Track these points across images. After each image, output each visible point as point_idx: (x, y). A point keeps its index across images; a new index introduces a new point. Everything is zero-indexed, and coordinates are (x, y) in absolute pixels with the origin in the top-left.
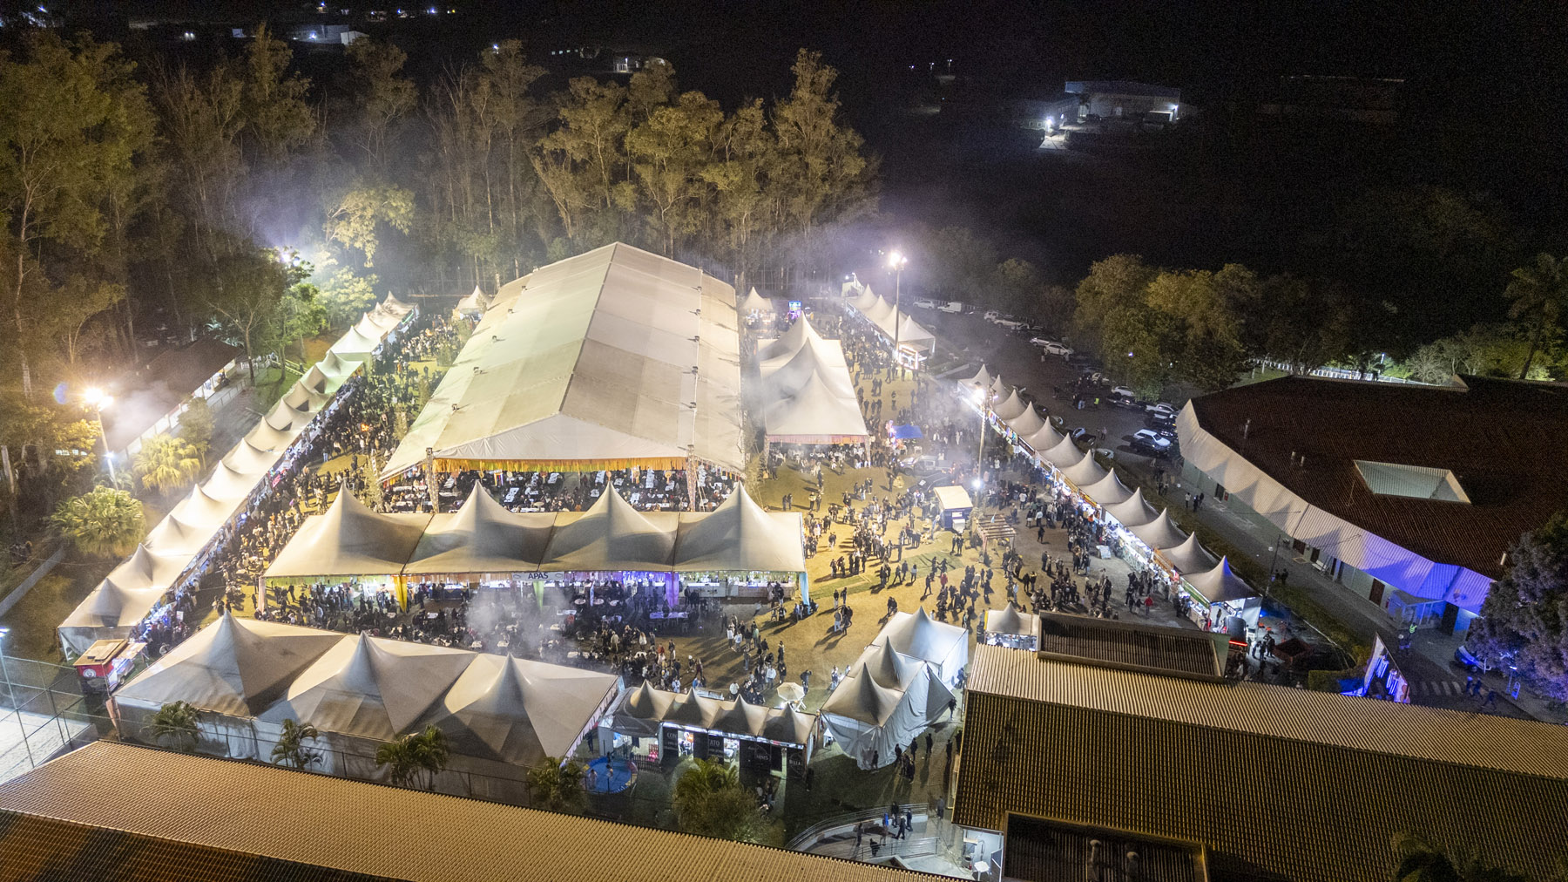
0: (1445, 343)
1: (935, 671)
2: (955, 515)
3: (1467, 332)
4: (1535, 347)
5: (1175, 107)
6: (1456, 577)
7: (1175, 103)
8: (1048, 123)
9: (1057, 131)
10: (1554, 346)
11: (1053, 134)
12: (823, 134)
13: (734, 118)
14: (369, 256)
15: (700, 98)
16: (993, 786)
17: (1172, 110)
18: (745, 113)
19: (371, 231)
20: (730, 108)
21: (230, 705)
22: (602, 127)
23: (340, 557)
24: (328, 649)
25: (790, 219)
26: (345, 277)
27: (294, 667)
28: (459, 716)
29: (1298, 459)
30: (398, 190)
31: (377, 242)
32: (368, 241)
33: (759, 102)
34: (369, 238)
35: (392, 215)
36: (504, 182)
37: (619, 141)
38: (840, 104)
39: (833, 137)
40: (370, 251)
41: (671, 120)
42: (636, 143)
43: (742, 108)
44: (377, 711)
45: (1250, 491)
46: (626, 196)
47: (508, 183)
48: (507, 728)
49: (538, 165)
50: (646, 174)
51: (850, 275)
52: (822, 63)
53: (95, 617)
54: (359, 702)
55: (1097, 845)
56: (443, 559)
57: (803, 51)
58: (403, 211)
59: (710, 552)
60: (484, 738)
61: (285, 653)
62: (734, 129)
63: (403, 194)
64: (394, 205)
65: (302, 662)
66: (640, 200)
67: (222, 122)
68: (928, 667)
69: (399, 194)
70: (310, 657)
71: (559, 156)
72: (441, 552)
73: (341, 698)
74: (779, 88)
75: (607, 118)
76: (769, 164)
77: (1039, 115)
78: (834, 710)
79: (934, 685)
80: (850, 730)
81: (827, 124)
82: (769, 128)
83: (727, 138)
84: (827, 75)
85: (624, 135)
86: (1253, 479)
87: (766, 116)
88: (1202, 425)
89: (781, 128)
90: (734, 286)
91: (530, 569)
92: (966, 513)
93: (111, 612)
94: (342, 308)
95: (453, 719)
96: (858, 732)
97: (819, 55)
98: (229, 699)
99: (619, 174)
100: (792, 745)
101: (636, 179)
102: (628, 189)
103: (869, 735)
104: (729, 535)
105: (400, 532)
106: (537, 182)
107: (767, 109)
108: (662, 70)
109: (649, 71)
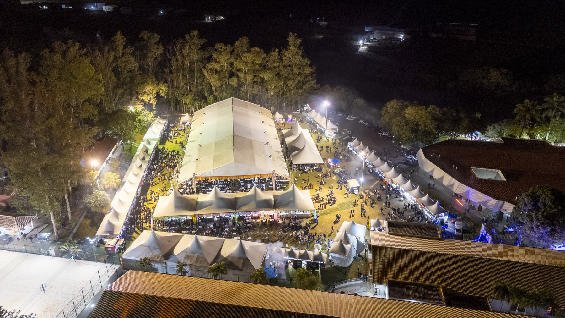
0: (496, 125)
1: (358, 239)
2: (354, 189)
3: (502, 121)
4: (523, 127)
5: (403, 36)
6: (503, 204)
8: (361, 42)
9: (364, 45)
10: (529, 127)
11: (362, 46)
12: (298, 60)
13: (269, 55)
14: (154, 105)
15: (258, 49)
16: (382, 272)
17: (402, 36)
18: (272, 54)
19: (155, 98)
20: (267, 52)
21: (158, 258)
22: (227, 60)
23: (175, 210)
24: (180, 239)
25: (287, 88)
26: (146, 112)
27: (173, 245)
28: (227, 258)
29: (455, 167)
30: (163, 84)
31: (156, 101)
32: (154, 101)
33: (277, 50)
35: (161, 92)
36: (193, 77)
37: (232, 64)
38: (303, 50)
39: (301, 61)
41: (249, 57)
42: (238, 65)
43: (271, 52)
44: (203, 257)
45: (442, 178)
46: (234, 82)
47: (194, 77)
48: (242, 261)
49: (205, 72)
50: (241, 75)
51: (307, 105)
52: (298, 37)
53: (106, 232)
54: (197, 255)
55: (413, 287)
56: (206, 209)
57: (291, 33)
58: (165, 91)
59: (285, 205)
60: (236, 264)
61: (169, 241)
62: (269, 59)
64: (162, 88)
65: (175, 244)
66: (238, 83)
67: (107, 64)
68: (356, 237)
69: (164, 85)
70: (176, 242)
71: (212, 70)
72: (206, 207)
73: (191, 254)
74: (283, 45)
75: (228, 57)
76: (280, 70)
77: (357, 40)
78: (332, 252)
79: (358, 242)
80: (337, 257)
81: (299, 57)
83: (267, 62)
84: (299, 41)
85: (234, 62)
86: (442, 175)
87: (279, 55)
88: (425, 157)
89: (284, 58)
90: (270, 110)
91: (233, 212)
92: (358, 188)
93: (111, 230)
94: (145, 123)
95: (225, 259)
96: (340, 258)
97: (296, 35)
98: (157, 256)
99: (231, 75)
100: (322, 263)
101: (237, 76)
102: (234, 79)
103: (343, 259)
104: (291, 199)
105: (191, 201)
106: (204, 78)
107: (279, 52)
108: (245, 40)
109: (241, 41)
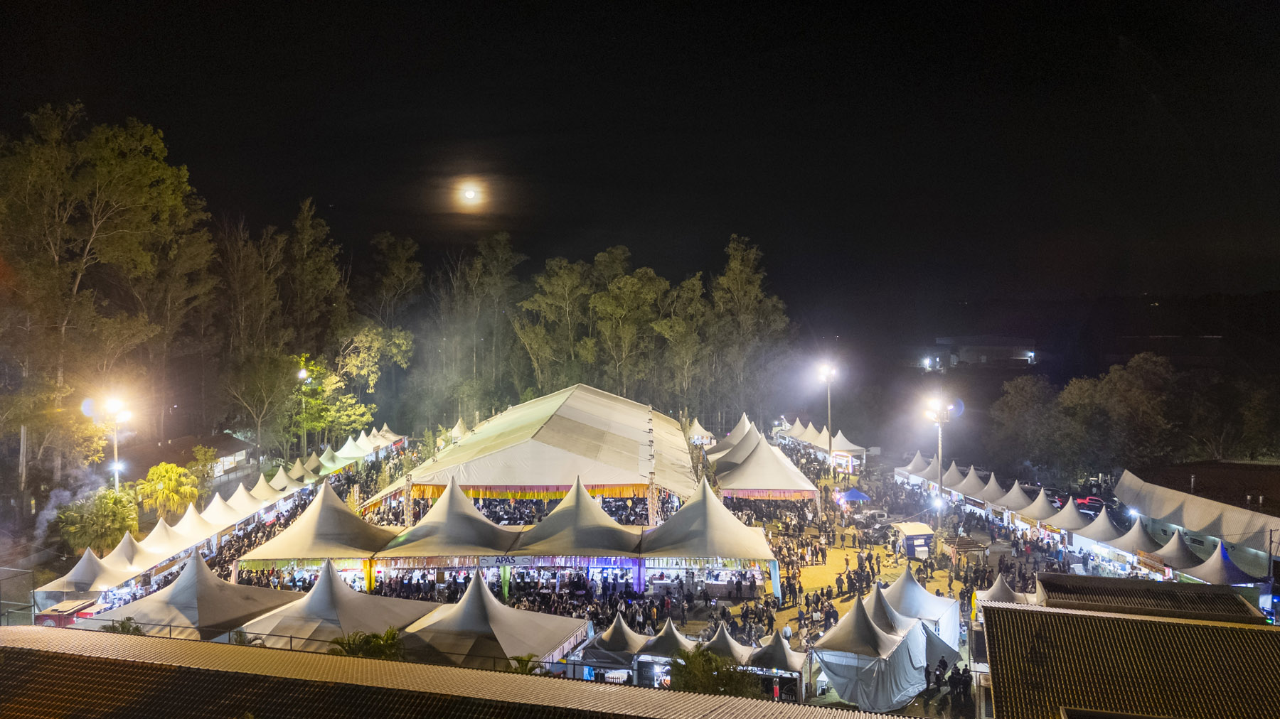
1: (932, 628)
2: (916, 542)
7: (1032, 352)
8: (927, 362)
12: (752, 298)
13: (678, 288)
14: (372, 383)
15: (651, 272)
17: (1030, 356)
18: (686, 284)
19: (376, 363)
20: (676, 282)
22: (572, 291)
24: (290, 602)
25: (726, 369)
26: (349, 401)
27: (257, 610)
28: (417, 634)
30: (401, 331)
31: (380, 373)
32: (373, 372)
33: (699, 274)
34: (373, 369)
35: (395, 351)
36: (488, 343)
37: (584, 303)
38: (766, 274)
39: (760, 302)
40: (372, 380)
41: (627, 284)
42: (599, 304)
43: (684, 280)
44: (333, 632)
45: (1218, 521)
46: (587, 350)
47: (491, 343)
49: (517, 326)
50: (606, 329)
52: (749, 246)
53: (70, 586)
54: (317, 624)
56: (413, 546)
57: (734, 236)
58: (404, 348)
59: (674, 543)
60: (444, 652)
62: (678, 296)
63: (405, 334)
64: (397, 342)
65: (267, 607)
66: (599, 353)
67: (266, 269)
68: (923, 624)
69: (402, 333)
70: (270, 605)
71: (534, 317)
72: (414, 541)
73: (299, 623)
75: (576, 283)
76: (706, 324)
78: (829, 647)
79: (933, 643)
80: (848, 667)
81: (755, 290)
82: (707, 297)
83: (673, 302)
84: (753, 254)
85: (587, 297)
87: (704, 286)
88: (1145, 481)
89: (717, 295)
90: (678, 421)
91: (498, 554)
92: (928, 539)
93: (84, 582)
94: (343, 427)
97: (747, 239)
99: (583, 332)
100: (785, 674)
101: (597, 334)
102: (590, 342)
106: (515, 340)
107: (706, 281)
108: (620, 252)
109: (610, 253)
